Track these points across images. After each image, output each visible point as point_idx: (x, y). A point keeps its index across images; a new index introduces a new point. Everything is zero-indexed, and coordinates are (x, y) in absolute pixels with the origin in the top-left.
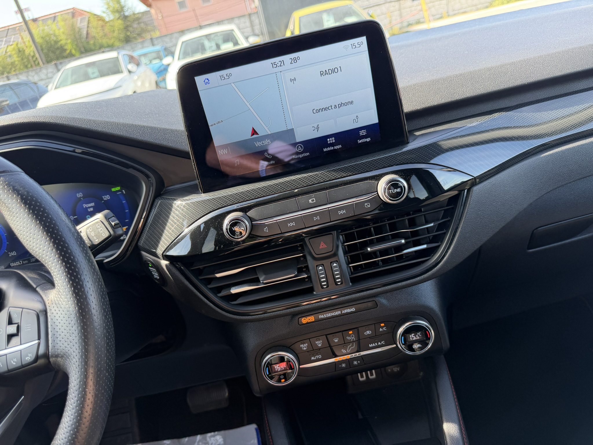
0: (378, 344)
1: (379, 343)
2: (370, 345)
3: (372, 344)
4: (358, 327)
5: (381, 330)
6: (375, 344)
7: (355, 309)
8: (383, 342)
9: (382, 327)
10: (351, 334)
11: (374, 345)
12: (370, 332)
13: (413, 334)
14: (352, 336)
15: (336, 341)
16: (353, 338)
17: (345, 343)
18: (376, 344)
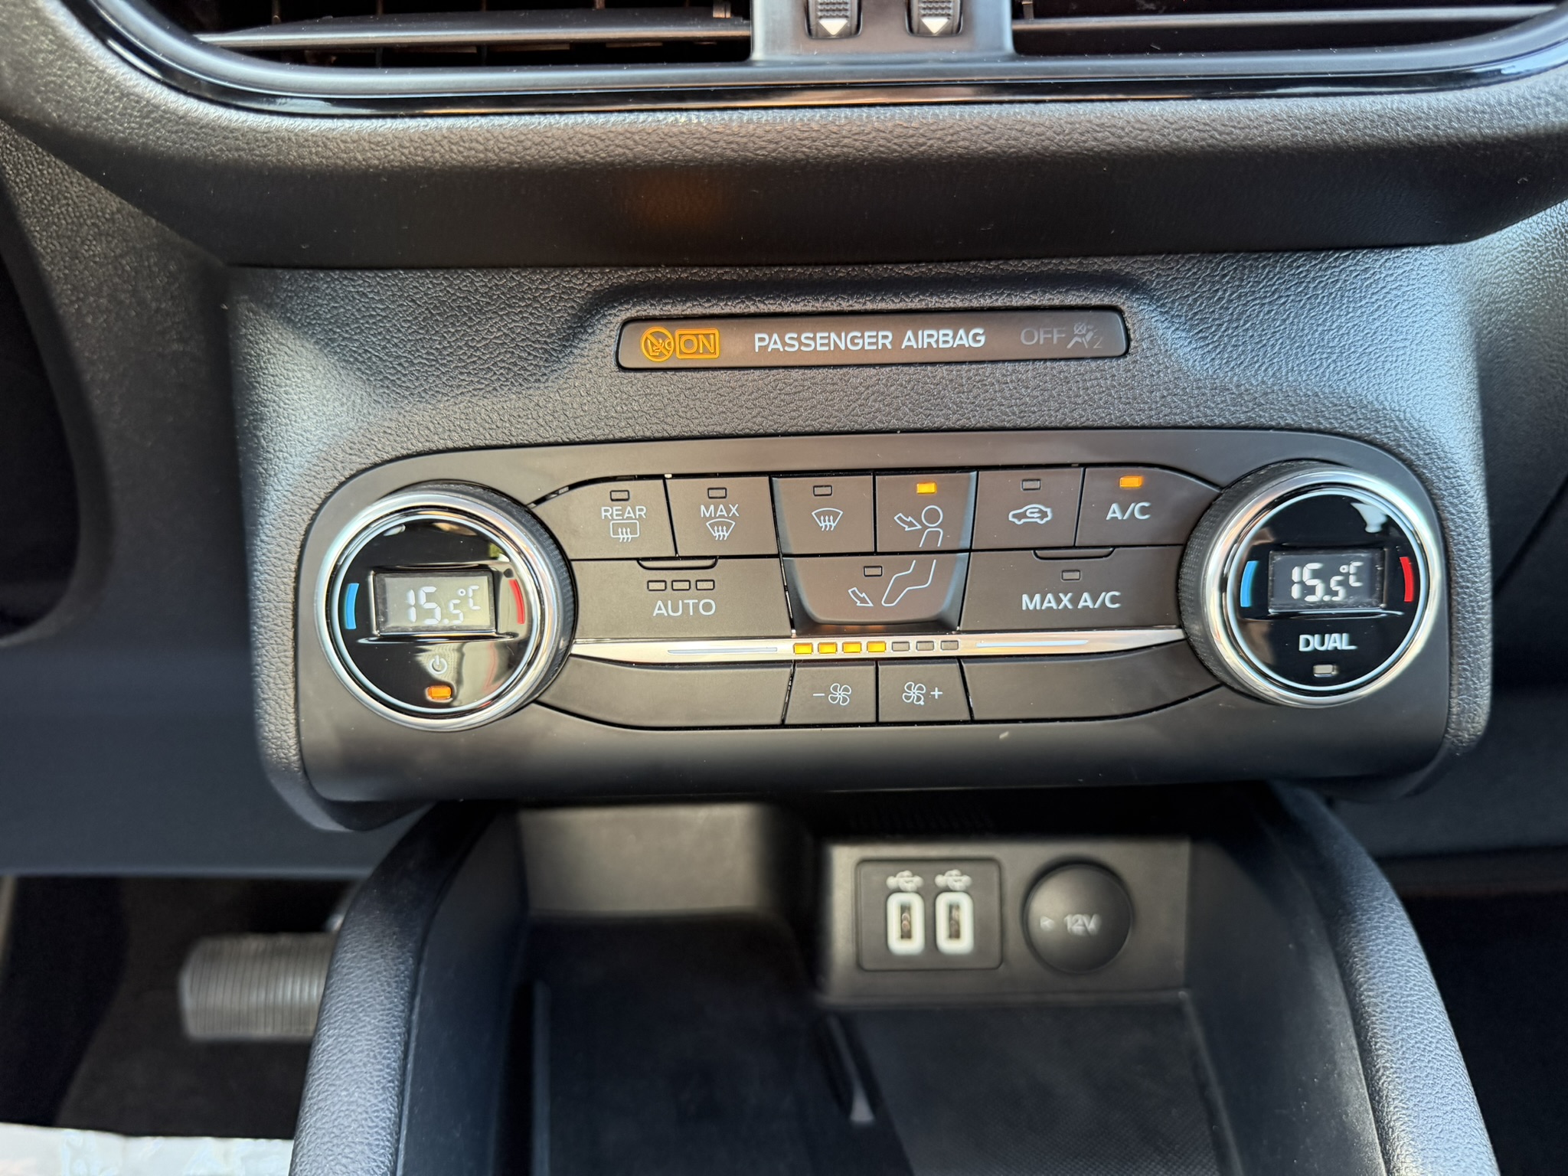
0: (1075, 601)
1: (1086, 600)
2: (1025, 598)
3: (1037, 597)
4: (978, 468)
5: (1114, 512)
6: (1059, 601)
7: (982, 339)
8: (1106, 597)
9: (1128, 498)
10: (927, 498)
11: (1050, 601)
12: (1044, 515)
13: (1316, 566)
14: (932, 516)
15: (827, 524)
16: (933, 527)
17: (875, 553)
18: (1066, 600)
